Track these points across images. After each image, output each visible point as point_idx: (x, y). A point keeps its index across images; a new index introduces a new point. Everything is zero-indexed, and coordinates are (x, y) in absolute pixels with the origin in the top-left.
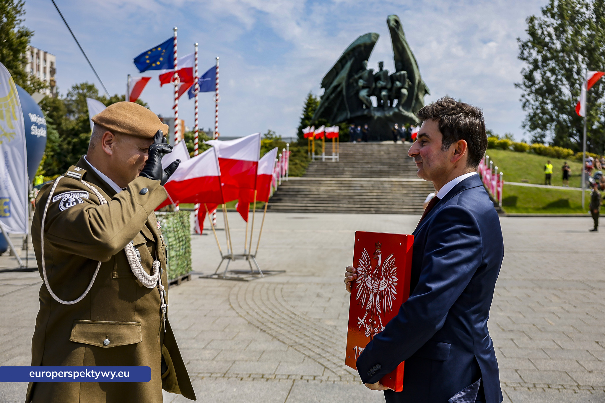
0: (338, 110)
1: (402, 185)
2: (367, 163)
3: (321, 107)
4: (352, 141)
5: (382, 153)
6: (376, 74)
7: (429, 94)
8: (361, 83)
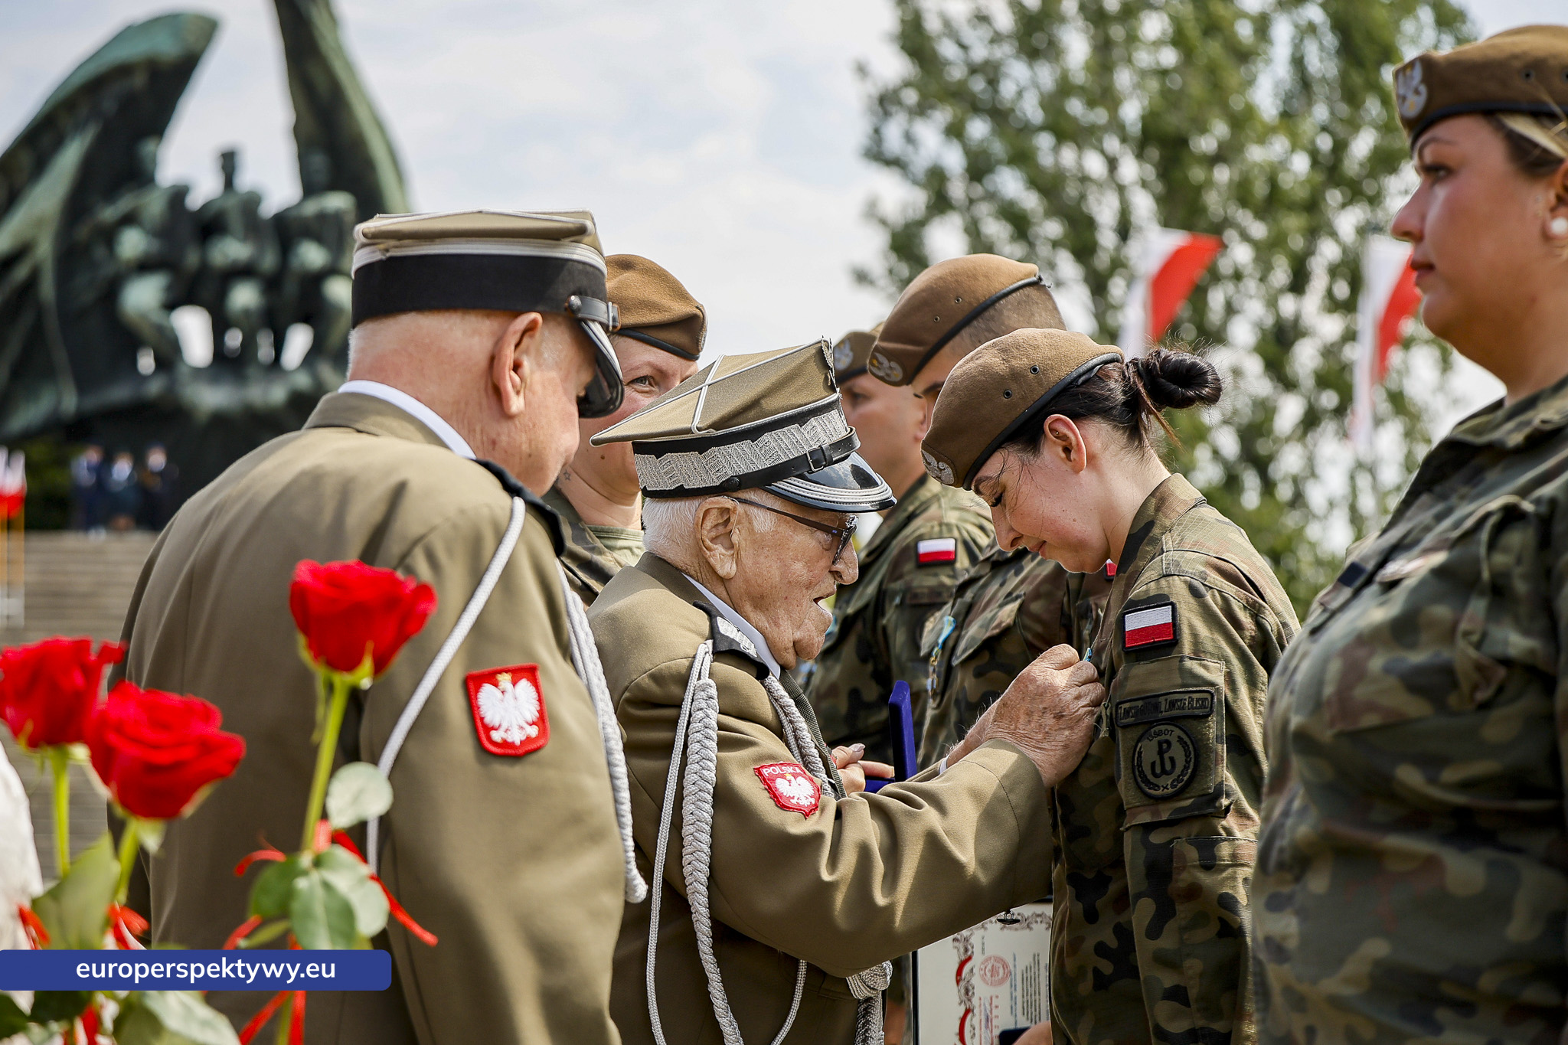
6: (206, 207)
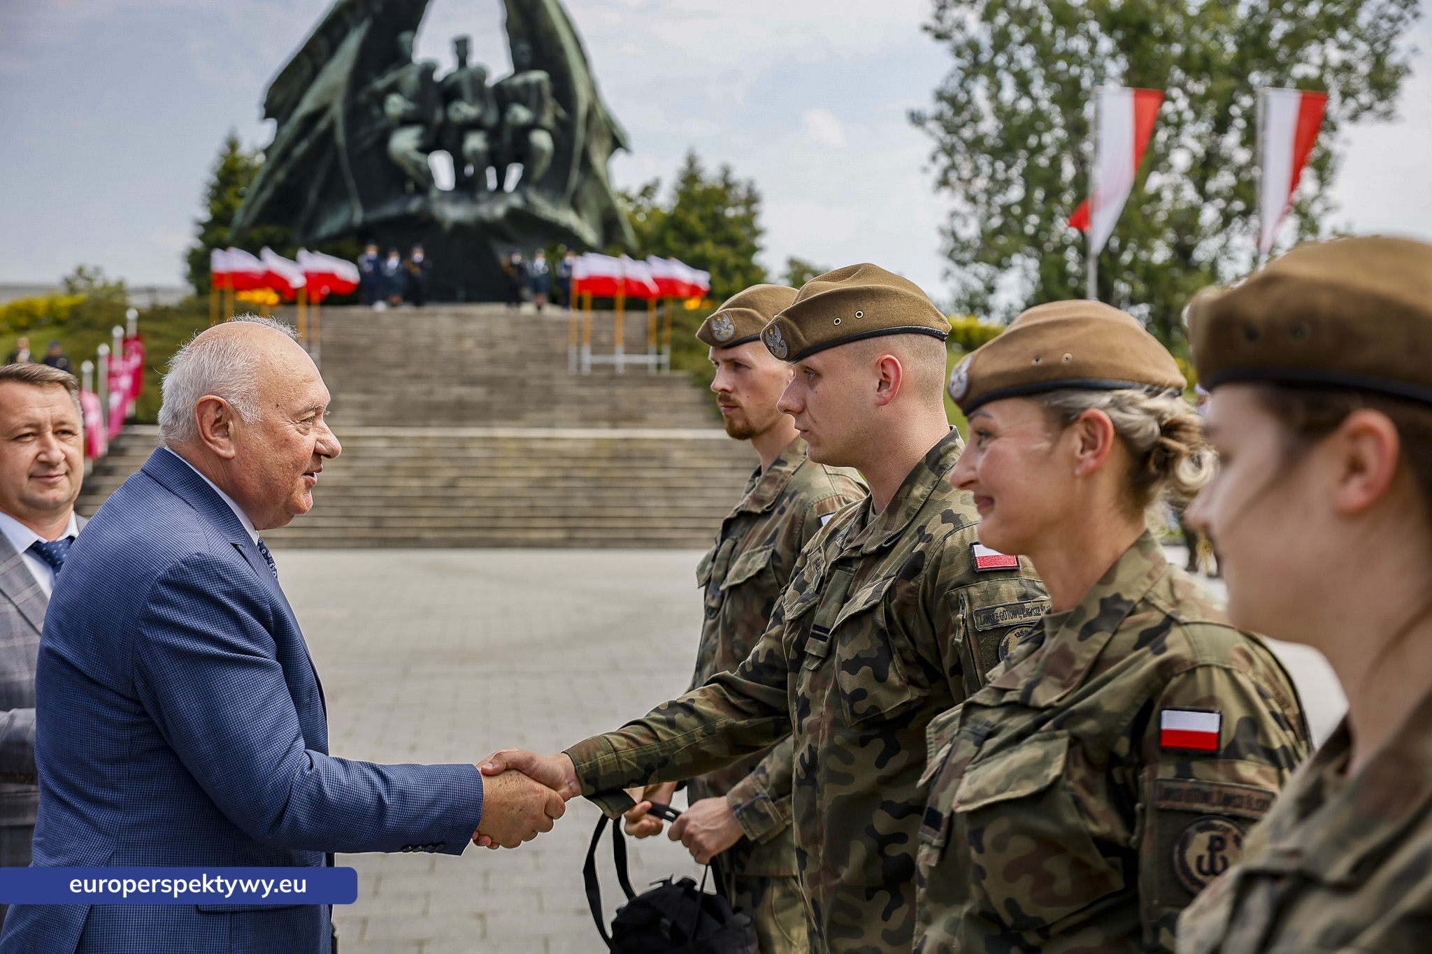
0: (324, 195)
1: (530, 451)
2: (416, 377)
3: (262, 188)
4: (370, 302)
5: (469, 344)
6: (446, 78)
7: (627, 150)
8: (396, 105)
